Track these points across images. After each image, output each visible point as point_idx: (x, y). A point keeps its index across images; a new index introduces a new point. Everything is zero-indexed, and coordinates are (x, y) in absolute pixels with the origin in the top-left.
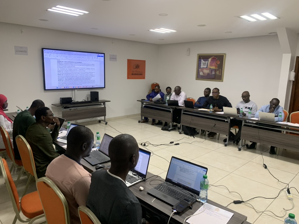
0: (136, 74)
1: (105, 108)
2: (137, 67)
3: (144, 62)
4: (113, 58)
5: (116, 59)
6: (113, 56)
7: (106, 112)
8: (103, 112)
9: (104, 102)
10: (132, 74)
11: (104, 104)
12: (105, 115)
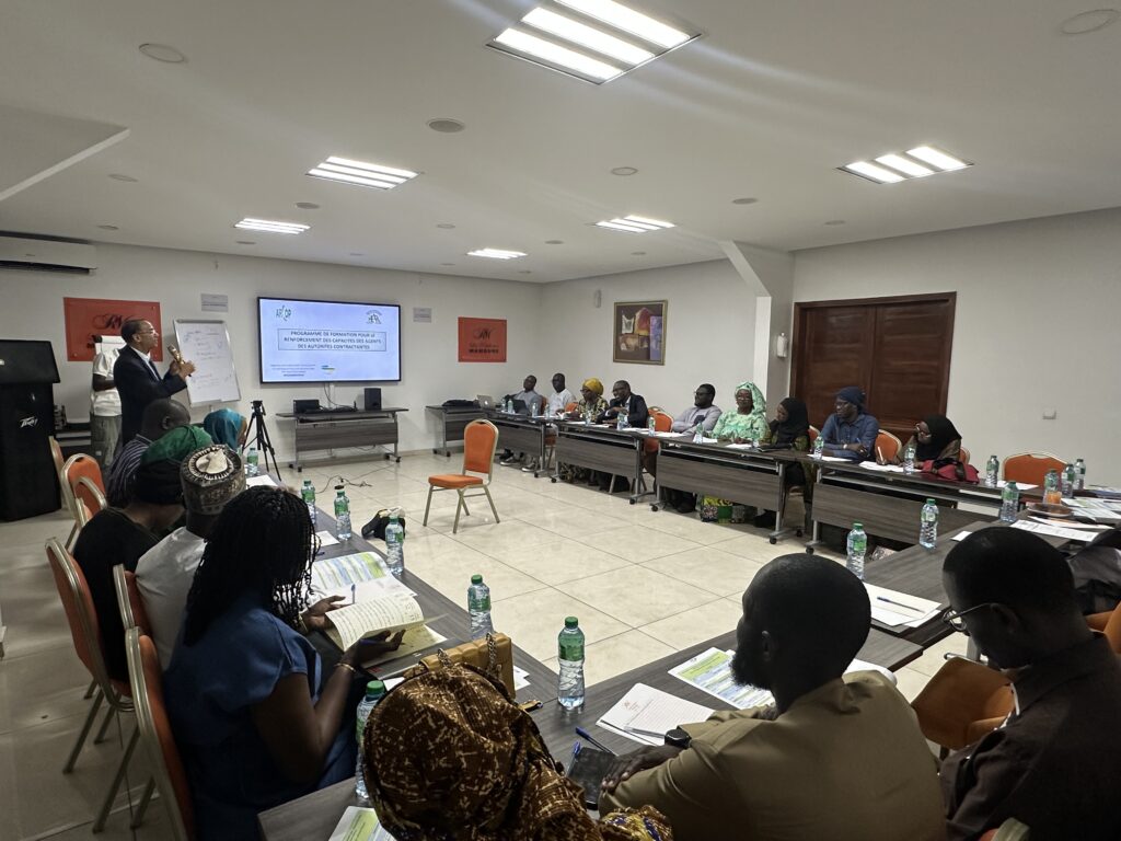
0: (481, 351)
1: (396, 423)
2: (485, 334)
3: (502, 325)
4: (423, 315)
5: (429, 316)
6: (422, 310)
7: (396, 433)
8: (391, 434)
9: (393, 412)
10: (471, 351)
11: (394, 416)
12: (396, 442)
